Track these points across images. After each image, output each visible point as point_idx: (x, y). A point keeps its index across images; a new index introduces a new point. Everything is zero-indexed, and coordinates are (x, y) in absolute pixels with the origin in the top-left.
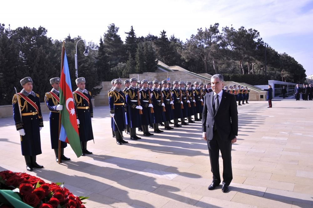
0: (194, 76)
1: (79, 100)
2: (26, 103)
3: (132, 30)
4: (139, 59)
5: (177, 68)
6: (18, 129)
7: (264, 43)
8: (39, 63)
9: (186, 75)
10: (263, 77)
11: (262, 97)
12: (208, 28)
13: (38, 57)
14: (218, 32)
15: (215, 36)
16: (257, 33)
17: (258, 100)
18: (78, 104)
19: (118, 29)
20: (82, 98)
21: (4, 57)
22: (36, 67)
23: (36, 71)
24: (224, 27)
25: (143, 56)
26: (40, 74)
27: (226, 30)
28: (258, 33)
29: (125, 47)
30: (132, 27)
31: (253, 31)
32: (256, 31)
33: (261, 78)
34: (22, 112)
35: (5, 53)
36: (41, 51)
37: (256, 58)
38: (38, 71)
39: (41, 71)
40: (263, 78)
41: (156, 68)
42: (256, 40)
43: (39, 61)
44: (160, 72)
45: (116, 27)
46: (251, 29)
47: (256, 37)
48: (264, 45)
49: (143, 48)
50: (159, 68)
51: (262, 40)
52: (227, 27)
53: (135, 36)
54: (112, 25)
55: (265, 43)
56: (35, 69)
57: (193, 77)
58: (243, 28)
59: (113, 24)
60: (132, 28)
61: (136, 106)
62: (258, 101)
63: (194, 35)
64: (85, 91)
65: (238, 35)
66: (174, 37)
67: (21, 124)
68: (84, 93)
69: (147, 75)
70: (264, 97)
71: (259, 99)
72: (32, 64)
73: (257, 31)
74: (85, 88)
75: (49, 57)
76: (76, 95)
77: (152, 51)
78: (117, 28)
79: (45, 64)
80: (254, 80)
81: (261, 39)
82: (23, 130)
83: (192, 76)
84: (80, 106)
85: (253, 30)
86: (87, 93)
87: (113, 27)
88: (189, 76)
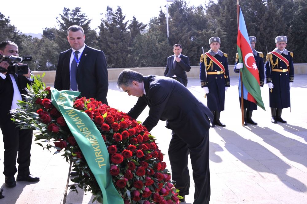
1: (274, 62)
2: (212, 62)
6: (202, 87)
8: (267, 20)
13: (266, 13)
18: (273, 66)
20: (279, 59)
21: (229, 16)
22: (264, 24)
23: (263, 29)
26: (267, 32)
34: (208, 71)
35: (231, 11)
36: (271, 5)
38: (265, 29)
39: (268, 29)
43: (267, 18)
56: (261, 27)
64: (285, 51)
67: (205, 82)
68: (282, 54)
72: (259, 21)
74: (286, 48)
75: (281, 13)
76: (272, 56)
79: (274, 20)
82: (206, 88)
84: (275, 68)
86: (286, 54)
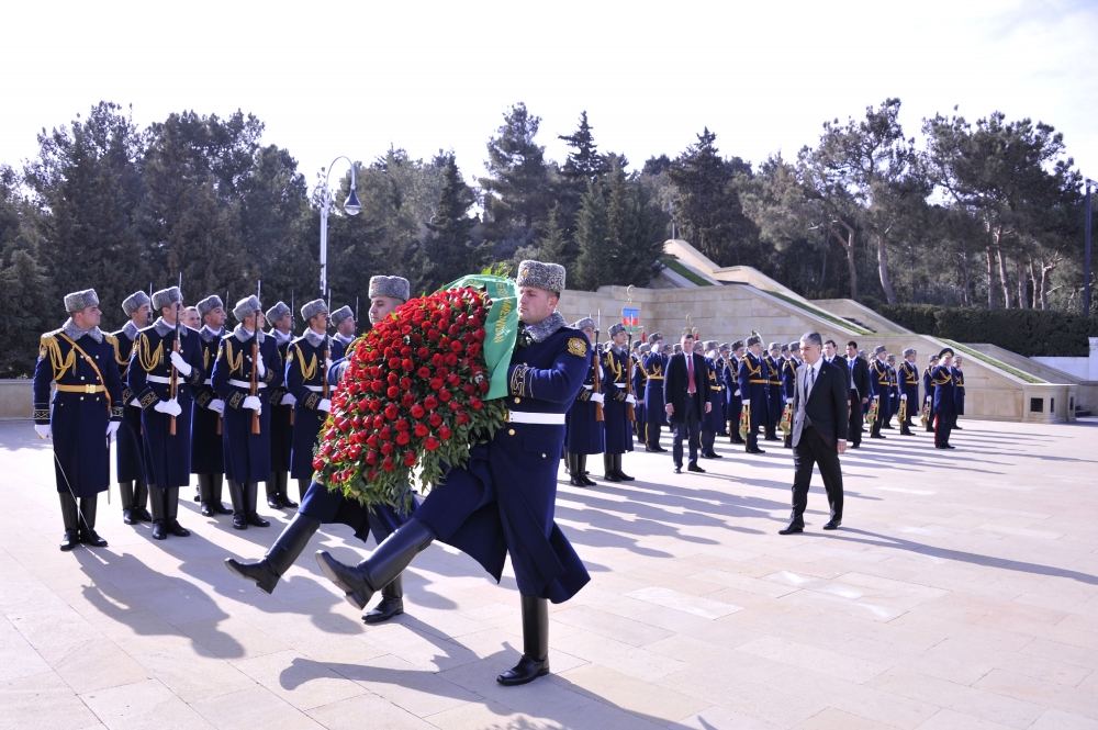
0: (783, 309)
3: (585, 126)
4: (588, 235)
5: (743, 273)
7: (1083, 181)
9: (753, 301)
10: (1069, 321)
11: (1037, 405)
12: (861, 118)
14: (898, 134)
15: (888, 149)
16: (1051, 136)
17: (1019, 418)
19: (537, 122)
24: (927, 119)
25: (605, 223)
27: (938, 127)
28: (1059, 138)
29: (551, 190)
30: (584, 114)
31: (1034, 129)
32: (1047, 129)
33: (1059, 329)
37: (1049, 244)
40: (1069, 325)
41: (657, 272)
42: (1048, 166)
44: (670, 287)
45: (532, 117)
46: (1029, 122)
47: (1047, 154)
48: (1083, 191)
49: (606, 193)
50: (669, 272)
51: (1073, 169)
52: (938, 118)
53: (591, 150)
54: (517, 107)
55: (1088, 181)
57: (777, 310)
58: (1002, 117)
59: (522, 104)
60: (585, 118)
61: (157, 402)
62: (1020, 421)
63: (809, 146)
65: (976, 148)
66: (780, 159)
69: (610, 297)
70: (1046, 405)
71: (1026, 415)
73: (1052, 129)
77: (638, 207)
78: (535, 119)
80: (1031, 336)
81: (1071, 162)
83: (775, 306)
85: (1034, 124)
87: (520, 115)
88: (764, 306)
